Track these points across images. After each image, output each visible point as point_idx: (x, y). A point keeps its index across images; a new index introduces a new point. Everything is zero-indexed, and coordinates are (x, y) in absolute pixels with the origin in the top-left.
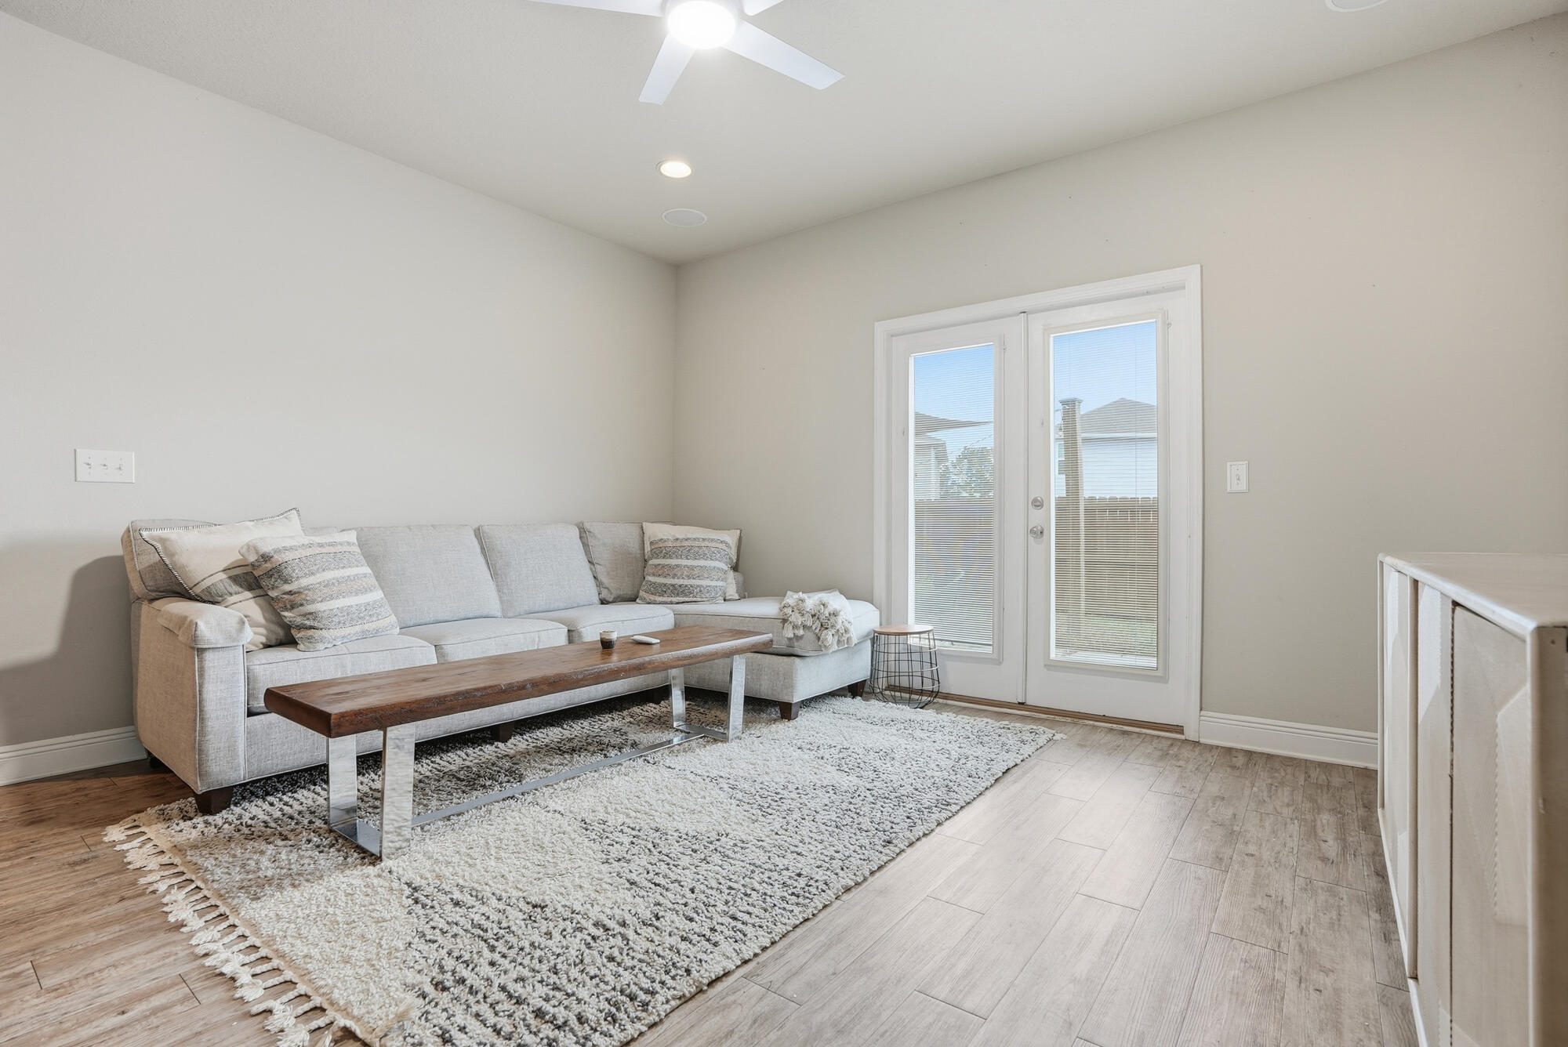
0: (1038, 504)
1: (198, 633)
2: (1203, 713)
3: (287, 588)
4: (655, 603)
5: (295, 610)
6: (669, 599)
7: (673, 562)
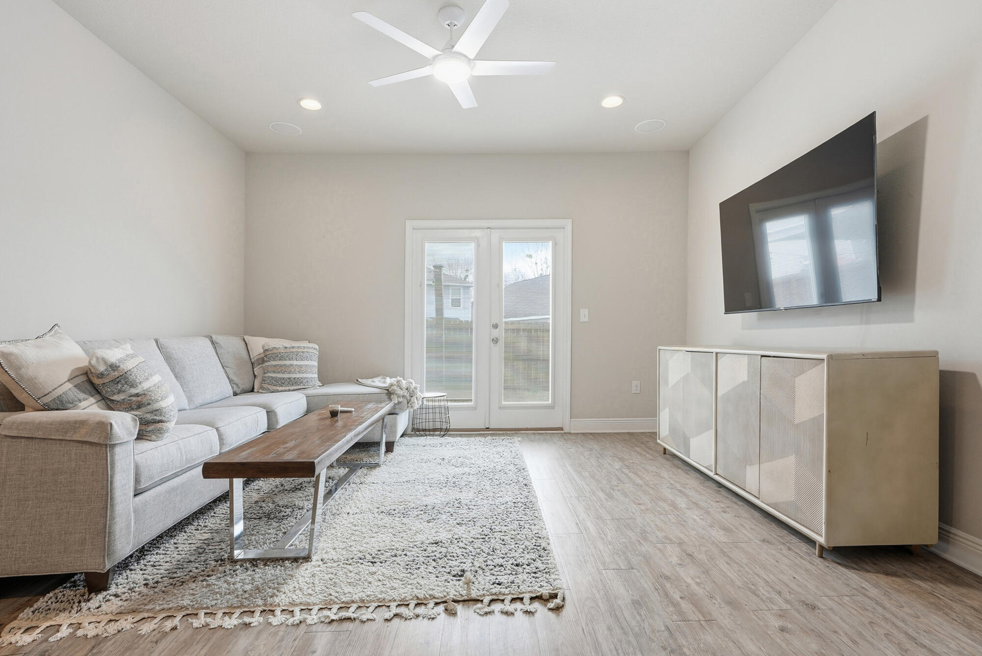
0: (496, 326)
1: (114, 431)
2: (572, 420)
3: (134, 391)
4: (278, 391)
5: (143, 409)
6: (287, 388)
7: (288, 362)
